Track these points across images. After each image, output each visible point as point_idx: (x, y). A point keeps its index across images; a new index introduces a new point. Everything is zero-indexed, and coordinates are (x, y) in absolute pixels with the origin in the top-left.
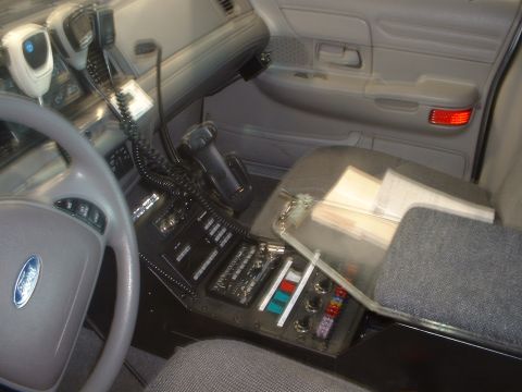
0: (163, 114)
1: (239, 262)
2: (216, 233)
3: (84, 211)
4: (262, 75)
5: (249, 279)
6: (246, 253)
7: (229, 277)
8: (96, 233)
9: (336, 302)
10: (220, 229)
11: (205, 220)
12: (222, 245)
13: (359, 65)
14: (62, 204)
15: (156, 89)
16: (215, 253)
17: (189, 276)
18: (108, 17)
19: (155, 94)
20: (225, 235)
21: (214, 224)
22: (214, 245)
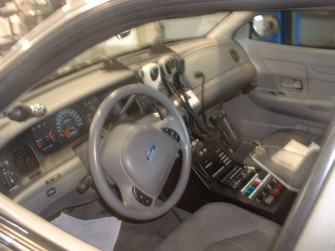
0: (204, 107)
1: (234, 172)
2: (224, 159)
3: (172, 133)
4: (252, 92)
5: (238, 180)
6: (237, 169)
7: (228, 178)
8: (176, 142)
9: (276, 190)
10: (226, 158)
11: (220, 153)
12: (226, 164)
13: (302, 89)
14: (164, 130)
15: (201, 95)
16: (223, 168)
17: (211, 174)
18: (182, 62)
19: (201, 98)
20: (228, 160)
21: (224, 155)
22: (223, 164)
